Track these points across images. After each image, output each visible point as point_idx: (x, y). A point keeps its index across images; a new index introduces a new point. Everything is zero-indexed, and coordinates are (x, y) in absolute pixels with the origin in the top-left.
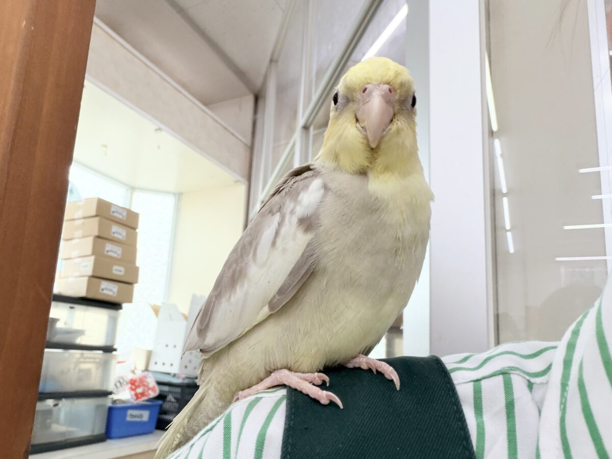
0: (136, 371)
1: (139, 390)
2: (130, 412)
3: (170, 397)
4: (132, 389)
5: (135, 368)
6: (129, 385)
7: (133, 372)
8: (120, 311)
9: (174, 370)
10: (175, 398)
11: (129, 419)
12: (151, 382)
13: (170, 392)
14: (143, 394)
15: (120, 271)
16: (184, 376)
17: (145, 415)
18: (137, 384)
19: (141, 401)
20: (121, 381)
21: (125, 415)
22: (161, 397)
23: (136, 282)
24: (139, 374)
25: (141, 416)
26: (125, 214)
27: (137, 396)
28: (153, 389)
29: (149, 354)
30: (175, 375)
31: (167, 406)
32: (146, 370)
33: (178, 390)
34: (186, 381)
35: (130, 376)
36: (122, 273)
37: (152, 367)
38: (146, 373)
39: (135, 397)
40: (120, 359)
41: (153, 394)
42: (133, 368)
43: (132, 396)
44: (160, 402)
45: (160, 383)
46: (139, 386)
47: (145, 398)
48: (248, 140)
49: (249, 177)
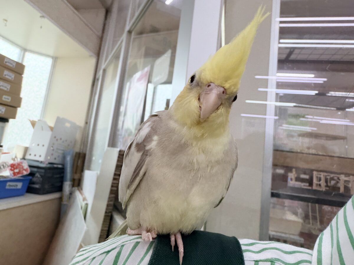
0: (16, 159)
1: (16, 171)
2: (8, 184)
3: (38, 175)
4: (11, 170)
5: (16, 157)
6: (10, 168)
7: (14, 160)
8: (6, 123)
9: (42, 159)
10: (41, 175)
11: (7, 187)
12: (25, 165)
13: (37, 172)
14: (18, 173)
15: (8, 99)
16: (47, 163)
17: (19, 185)
18: (15, 167)
19: (17, 177)
20: (5, 165)
21: (5, 186)
22: (32, 174)
23: (19, 106)
24: (18, 160)
25: (17, 186)
26: (14, 64)
27: (14, 174)
28: (26, 170)
29: (26, 150)
30: (41, 162)
31: (35, 179)
32: (24, 158)
33: (43, 171)
34: (49, 166)
35: (12, 162)
36: (9, 100)
37: (28, 157)
38: (23, 160)
39: (13, 175)
40: (5, 151)
41: (25, 173)
42: (14, 157)
43: (11, 174)
44: (30, 177)
45: (30, 166)
46: (17, 168)
47: (20, 175)
48: (100, 33)
49: (98, 55)
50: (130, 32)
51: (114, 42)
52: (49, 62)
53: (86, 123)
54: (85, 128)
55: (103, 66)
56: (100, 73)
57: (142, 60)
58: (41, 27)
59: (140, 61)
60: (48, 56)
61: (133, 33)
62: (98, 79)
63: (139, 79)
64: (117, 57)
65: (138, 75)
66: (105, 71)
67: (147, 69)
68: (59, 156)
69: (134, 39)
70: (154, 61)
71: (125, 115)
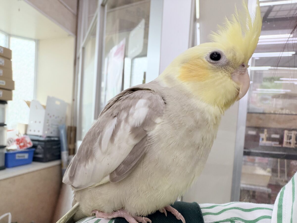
0: (19, 135)
1: (22, 144)
2: (17, 155)
3: (39, 147)
4: (17, 144)
5: (19, 133)
6: (16, 142)
7: (18, 135)
8: (6, 105)
9: (40, 134)
10: (42, 147)
11: (17, 158)
12: (28, 140)
13: (38, 144)
14: (24, 146)
15: (3, 83)
16: (45, 136)
17: (26, 156)
18: (20, 141)
19: (23, 149)
20: (11, 140)
21: (15, 157)
22: (34, 147)
23: (13, 89)
24: (22, 135)
25: (24, 156)
26: (2, 50)
27: (21, 147)
28: (29, 143)
29: (27, 126)
30: (41, 136)
31: (38, 151)
32: (26, 134)
33: (43, 143)
34: (47, 139)
35: (16, 138)
36: (4, 84)
37: (29, 132)
38: (25, 136)
39: (19, 148)
40: (9, 129)
41: (29, 146)
42: (17, 133)
43: (18, 147)
44: (33, 149)
45: (33, 140)
46: (21, 142)
47: (25, 148)
48: (75, 11)
49: (76, 33)
50: (103, 5)
51: (90, 19)
52: (33, 44)
53: (74, 100)
54: (73, 104)
55: (82, 44)
56: (80, 51)
57: (117, 35)
58: (19, 10)
59: (116, 36)
60: (31, 39)
61: (106, 6)
62: (79, 58)
63: (116, 54)
64: (93, 34)
65: (114, 50)
66: (83, 48)
67: (123, 42)
68: (54, 131)
69: (108, 13)
70: (129, 34)
71: (106, 89)
